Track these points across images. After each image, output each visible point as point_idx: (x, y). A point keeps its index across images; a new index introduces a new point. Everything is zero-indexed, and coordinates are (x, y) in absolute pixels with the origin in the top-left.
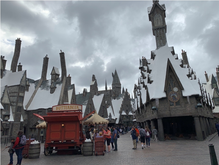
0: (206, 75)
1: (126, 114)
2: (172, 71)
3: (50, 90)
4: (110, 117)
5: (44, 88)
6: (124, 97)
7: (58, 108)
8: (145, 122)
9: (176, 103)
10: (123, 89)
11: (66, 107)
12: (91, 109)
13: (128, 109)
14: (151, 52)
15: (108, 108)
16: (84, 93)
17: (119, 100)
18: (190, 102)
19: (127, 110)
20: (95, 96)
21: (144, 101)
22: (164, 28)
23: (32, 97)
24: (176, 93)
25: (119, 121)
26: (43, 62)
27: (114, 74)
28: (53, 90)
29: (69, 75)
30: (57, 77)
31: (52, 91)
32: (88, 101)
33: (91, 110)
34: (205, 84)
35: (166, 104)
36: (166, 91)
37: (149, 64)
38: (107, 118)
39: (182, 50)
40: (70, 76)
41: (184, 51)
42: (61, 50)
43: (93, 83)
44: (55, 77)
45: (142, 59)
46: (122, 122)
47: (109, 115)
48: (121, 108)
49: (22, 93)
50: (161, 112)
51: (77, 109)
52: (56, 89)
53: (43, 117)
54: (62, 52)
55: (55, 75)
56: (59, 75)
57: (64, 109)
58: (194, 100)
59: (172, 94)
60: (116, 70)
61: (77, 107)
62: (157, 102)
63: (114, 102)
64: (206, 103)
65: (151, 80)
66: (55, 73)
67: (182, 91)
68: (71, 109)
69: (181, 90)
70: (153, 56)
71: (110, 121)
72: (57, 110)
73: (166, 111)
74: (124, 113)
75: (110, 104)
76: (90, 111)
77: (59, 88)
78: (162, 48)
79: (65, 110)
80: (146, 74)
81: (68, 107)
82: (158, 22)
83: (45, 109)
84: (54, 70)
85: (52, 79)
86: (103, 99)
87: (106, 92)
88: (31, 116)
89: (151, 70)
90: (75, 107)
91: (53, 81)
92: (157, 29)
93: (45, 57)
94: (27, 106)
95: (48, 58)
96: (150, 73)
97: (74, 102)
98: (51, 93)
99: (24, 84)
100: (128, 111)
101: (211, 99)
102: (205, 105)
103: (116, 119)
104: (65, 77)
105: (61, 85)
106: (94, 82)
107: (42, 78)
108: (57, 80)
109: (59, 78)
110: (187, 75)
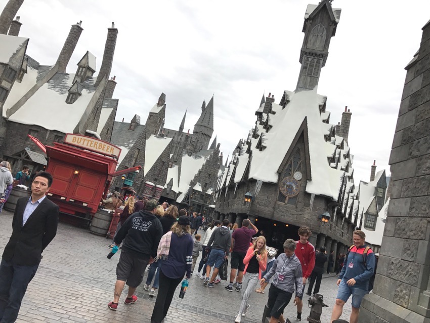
0: (374, 168)
1: (201, 191)
2: (303, 142)
3: (67, 94)
4: (169, 187)
5: (54, 87)
6: (208, 158)
7: (77, 139)
8: (228, 215)
9: (290, 198)
10: (215, 140)
11: (91, 144)
12: (136, 159)
13: (208, 182)
14: (285, 92)
15: (171, 168)
16: (133, 124)
17: (198, 160)
18: (313, 205)
19: (206, 184)
20: (153, 136)
21: (238, 178)
22: (322, 56)
23: (26, 97)
24: (295, 182)
25: (185, 199)
26: (70, 33)
27: (206, 106)
28: (72, 97)
29: (115, 77)
30: (89, 74)
31: (70, 100)
32: (136, 142)
33: (136, 161)
34: (366, 183)
35: (273, 195)
36: (280, 172)
37: (274, 113)
38: (164, 186)
39: (346, 107)
40: (115, 81)
41: (349, 110)
42: (113, 23)
43: (157, 110)
44: (85, 73)
45: (267, 98)
46: (188, 202)
47: (168, 181)
48: (195, 176)
49: (8, 82)
50: (258, 206)
51: (110, 154)
52: (80, 98)
53: (46, 148)
54: (115, 27)
55: (85, 68)
56: (93, 72)
57: (87, 145)
58: (322, 205)
59: (290, 181)
60: (212, 99)
61: (112, 150)
62: (258, 187)
63: (186, 160)
64: (345, 216)
65: (263, 144)
66: (86, 65)
67: (308, 181)
68: (99, 148)
69: (307, 179)
70: (284, 102)
71: (168, 194)
72: (73, 141)
73: (268, 206)
74: (198, 188)
75: (177, 161)
76: (134, 162)
77: (87, 98)
78: (305, 94)
79: (88, 147)
80: (261, 130)
81: (96, 144)
82: (316, 41)
83: (47, 130)
84: (86, 57)
85: (77, 75)
86: (166, 149)
87: (179, 135)
88: (14, 132)
89: (271, 127)
90: (108, 149)
91: (79, 80)
92: (309, 53)
93: (76, 24)
94: (11, 112)
95: (82, 29)
96: (267, 132)
97: (107, 134)
98: (67, 101)
99: (16, 65)
100: (207, 186)
101: (360, 213)
102: (344, 219)
103: (180, 193)
104: (104, 79)
105: (93, 93)
106: (161, 108)
107: (58, 66)
108: (86, 80)
109: (91, 78)
110: (329, 158)
